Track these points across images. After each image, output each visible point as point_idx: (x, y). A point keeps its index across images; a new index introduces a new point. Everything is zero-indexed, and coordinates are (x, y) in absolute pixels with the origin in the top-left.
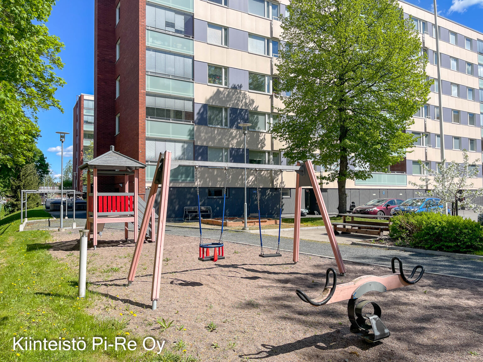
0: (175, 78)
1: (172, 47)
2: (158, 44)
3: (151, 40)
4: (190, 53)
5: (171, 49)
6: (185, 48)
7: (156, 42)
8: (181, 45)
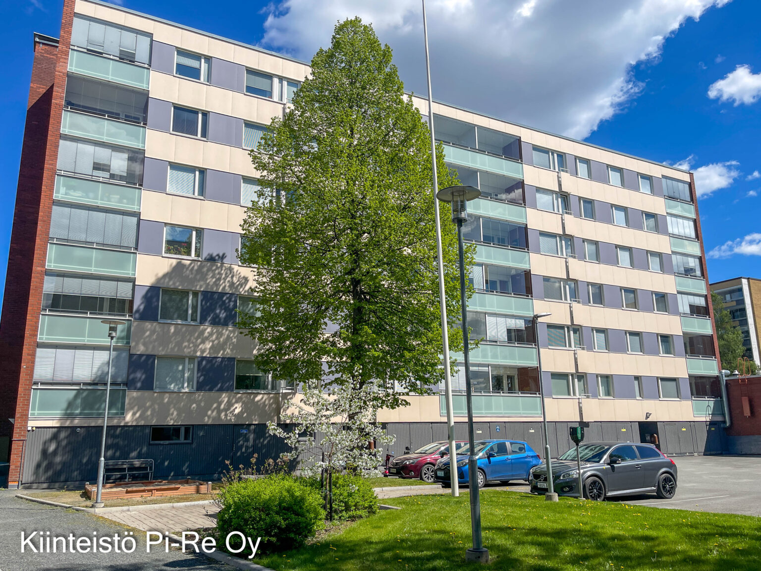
0: (103, 247)
1: (102, 200)
2: (76, 196)
3: (63, 190)
4: (135, 208)
5: (100, 203)
6: (125, 201)
7: (72, 193)
8: (118, 197)
